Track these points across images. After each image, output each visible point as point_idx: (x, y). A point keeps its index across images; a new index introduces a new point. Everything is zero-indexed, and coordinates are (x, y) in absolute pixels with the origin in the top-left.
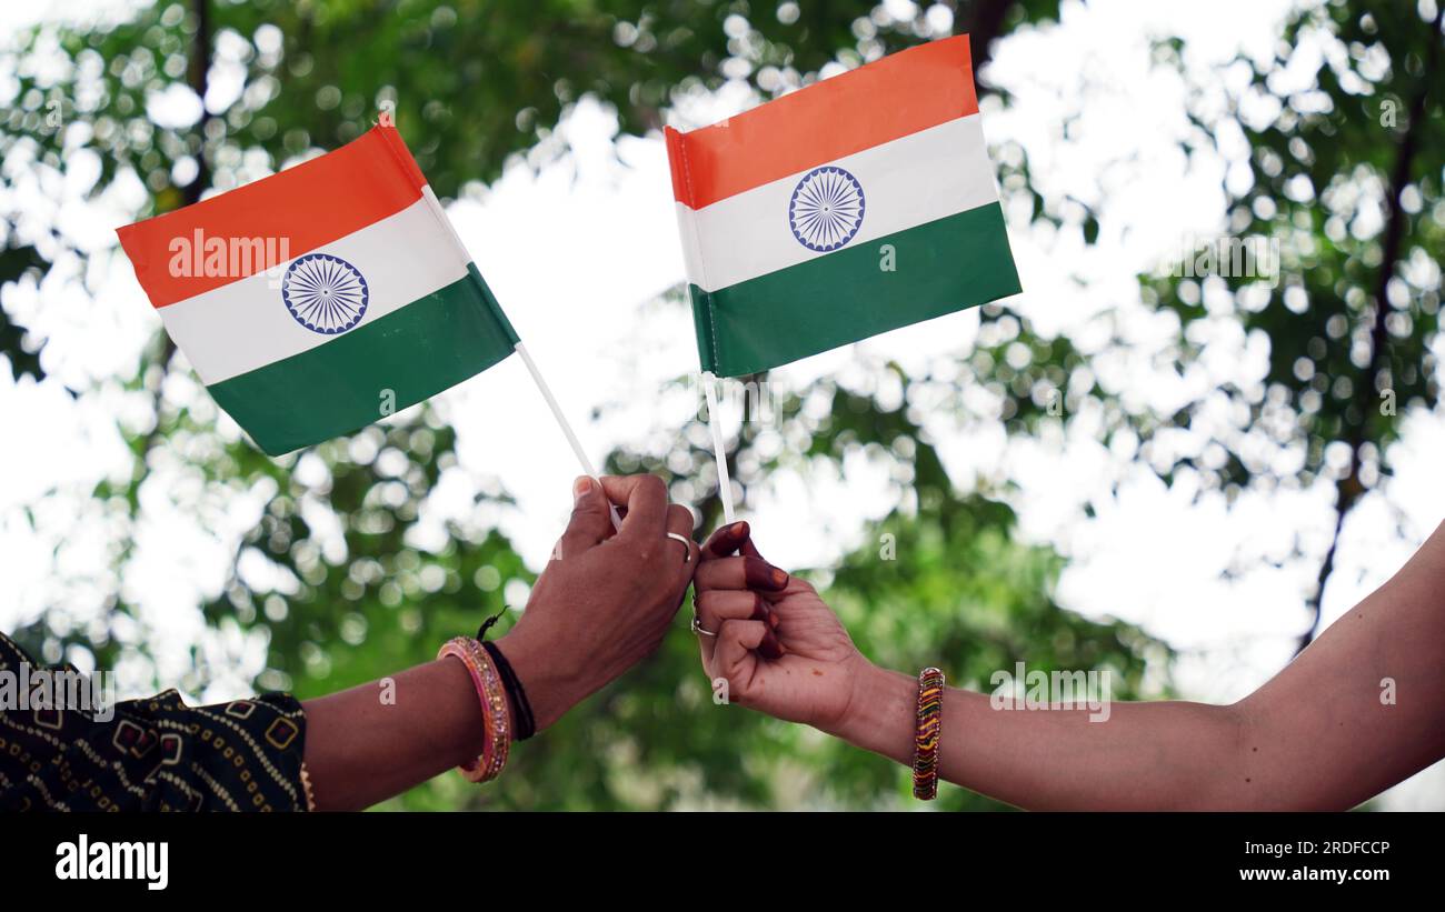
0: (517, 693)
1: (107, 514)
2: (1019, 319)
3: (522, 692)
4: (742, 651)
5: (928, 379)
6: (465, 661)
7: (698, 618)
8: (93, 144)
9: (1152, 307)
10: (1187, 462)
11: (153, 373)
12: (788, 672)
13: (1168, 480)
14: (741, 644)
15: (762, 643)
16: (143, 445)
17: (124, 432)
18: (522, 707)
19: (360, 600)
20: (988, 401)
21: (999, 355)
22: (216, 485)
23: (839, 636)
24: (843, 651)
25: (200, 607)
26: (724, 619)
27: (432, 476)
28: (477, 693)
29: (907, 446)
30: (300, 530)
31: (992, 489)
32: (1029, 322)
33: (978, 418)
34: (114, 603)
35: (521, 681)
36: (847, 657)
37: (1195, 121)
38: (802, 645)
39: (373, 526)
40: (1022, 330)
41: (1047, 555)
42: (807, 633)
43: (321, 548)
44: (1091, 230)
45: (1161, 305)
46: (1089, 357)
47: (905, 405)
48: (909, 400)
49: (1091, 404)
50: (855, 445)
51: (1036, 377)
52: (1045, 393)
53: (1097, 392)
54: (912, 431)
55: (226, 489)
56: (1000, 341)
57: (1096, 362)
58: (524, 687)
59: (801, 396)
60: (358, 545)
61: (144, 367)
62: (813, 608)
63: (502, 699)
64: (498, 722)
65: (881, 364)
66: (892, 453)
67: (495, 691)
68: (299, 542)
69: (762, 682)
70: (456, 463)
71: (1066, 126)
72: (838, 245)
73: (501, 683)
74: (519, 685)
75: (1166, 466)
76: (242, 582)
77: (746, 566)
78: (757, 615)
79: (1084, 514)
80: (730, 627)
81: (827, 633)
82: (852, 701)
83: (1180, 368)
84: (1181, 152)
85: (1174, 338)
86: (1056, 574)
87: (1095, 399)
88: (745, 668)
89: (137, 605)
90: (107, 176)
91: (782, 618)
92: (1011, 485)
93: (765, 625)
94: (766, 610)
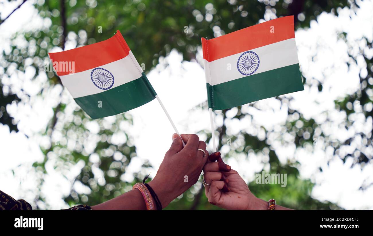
0: (155, 197)
1: (36, 171)
2: (299, 113)
3: (157, 197)
4: (217, 190)
5: (273, 131)
6: (139, 189)
7: (204, 180)
8: (33, 65)
9: (339, 110)
10: (349, 155)
11: (49, 130)
12: (231, 197)
13: (344, 160)
14: (217, 188)
15: (223, 187)
16: (46, 152)
17: (41, 149)
18: (157, 201)
19: (109, 196)
20: (290, 137)
21: (293, 124)
22: (67, 163)
23: (245, 187)
24: (246, 191)
25: (63, 199)
26: (212, 180)
27: (129, 159)
28: (143, 198)
29: (266, 150)
30: (92, 176)
31: (292, 164)
32: (302, 115)
33: (287, 143)
34: (38, 197)
35: (156, 193)
36: (248, 193)
37: (350, 56)
38: (235, 189)
39: (112, 174)
40: (300, 117)
41: (308, 183)
42: (236, 186)
43: (97, 181)
44: (320, 88)
45: (341, 109)
46: (320, 125)
47: (266, 139)
48: (267, 137)
49: (320, 139)
50: (252, 150)
51: (305, 131)
52: (307, 135)
53: (322, 135)
54: (268, 146)
55: (70, 164)
56: (293, 120)
57: (322, 126)
58: (157, 195)
59: (236, 136)
60: (108, 180)
61: (47, 129)
62: (238, 178)
63: (151, 199)
64: (150, 206)
65: (259, 127)
66: (263, 153)
67: (149, 197)
68: (91, 179)
69: (223, 199)
70: (136, 156)
71: (313, 58)
72: (251, 74)
73: (150, 194)
74: (156, 195)
75: (343, 156)
76: (75, 191)
77: (219, 165)
78: (222, 179)
79: (319, 170)
80: (214, 183)
81: (242, 186)
82: (249, 206)
83: (347, 128)
84: (346, 65)
85: (345, 119)
86: (311, 189)
87: (322, 137)
88: (218, 195)
89: (45, 198)
90: (37, 74)
91: (230, 181)
92: (297, 162)
93: (224, 182)
94: (225, 178)
